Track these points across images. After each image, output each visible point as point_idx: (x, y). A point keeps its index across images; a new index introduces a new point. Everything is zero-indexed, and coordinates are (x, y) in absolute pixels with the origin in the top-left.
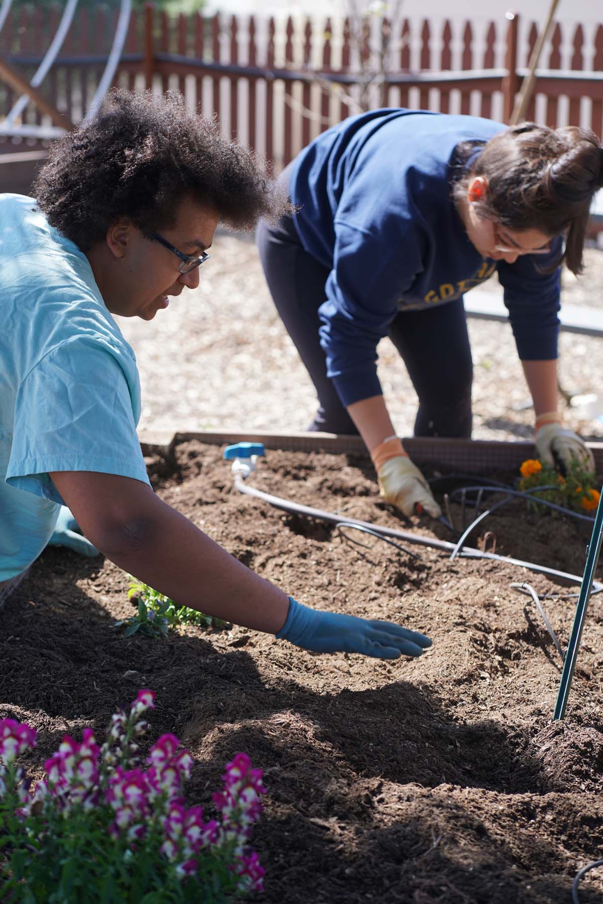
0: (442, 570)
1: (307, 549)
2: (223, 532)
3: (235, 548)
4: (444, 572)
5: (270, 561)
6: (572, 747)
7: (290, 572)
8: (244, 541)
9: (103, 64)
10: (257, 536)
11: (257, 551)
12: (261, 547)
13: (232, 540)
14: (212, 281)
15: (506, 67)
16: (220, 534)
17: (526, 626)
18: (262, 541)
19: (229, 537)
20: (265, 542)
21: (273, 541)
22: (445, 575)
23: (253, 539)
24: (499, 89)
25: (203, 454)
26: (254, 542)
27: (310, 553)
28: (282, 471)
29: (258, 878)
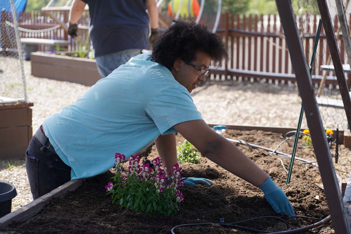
14: (241, 102)
28: (232, 135)
29: (182, 198)
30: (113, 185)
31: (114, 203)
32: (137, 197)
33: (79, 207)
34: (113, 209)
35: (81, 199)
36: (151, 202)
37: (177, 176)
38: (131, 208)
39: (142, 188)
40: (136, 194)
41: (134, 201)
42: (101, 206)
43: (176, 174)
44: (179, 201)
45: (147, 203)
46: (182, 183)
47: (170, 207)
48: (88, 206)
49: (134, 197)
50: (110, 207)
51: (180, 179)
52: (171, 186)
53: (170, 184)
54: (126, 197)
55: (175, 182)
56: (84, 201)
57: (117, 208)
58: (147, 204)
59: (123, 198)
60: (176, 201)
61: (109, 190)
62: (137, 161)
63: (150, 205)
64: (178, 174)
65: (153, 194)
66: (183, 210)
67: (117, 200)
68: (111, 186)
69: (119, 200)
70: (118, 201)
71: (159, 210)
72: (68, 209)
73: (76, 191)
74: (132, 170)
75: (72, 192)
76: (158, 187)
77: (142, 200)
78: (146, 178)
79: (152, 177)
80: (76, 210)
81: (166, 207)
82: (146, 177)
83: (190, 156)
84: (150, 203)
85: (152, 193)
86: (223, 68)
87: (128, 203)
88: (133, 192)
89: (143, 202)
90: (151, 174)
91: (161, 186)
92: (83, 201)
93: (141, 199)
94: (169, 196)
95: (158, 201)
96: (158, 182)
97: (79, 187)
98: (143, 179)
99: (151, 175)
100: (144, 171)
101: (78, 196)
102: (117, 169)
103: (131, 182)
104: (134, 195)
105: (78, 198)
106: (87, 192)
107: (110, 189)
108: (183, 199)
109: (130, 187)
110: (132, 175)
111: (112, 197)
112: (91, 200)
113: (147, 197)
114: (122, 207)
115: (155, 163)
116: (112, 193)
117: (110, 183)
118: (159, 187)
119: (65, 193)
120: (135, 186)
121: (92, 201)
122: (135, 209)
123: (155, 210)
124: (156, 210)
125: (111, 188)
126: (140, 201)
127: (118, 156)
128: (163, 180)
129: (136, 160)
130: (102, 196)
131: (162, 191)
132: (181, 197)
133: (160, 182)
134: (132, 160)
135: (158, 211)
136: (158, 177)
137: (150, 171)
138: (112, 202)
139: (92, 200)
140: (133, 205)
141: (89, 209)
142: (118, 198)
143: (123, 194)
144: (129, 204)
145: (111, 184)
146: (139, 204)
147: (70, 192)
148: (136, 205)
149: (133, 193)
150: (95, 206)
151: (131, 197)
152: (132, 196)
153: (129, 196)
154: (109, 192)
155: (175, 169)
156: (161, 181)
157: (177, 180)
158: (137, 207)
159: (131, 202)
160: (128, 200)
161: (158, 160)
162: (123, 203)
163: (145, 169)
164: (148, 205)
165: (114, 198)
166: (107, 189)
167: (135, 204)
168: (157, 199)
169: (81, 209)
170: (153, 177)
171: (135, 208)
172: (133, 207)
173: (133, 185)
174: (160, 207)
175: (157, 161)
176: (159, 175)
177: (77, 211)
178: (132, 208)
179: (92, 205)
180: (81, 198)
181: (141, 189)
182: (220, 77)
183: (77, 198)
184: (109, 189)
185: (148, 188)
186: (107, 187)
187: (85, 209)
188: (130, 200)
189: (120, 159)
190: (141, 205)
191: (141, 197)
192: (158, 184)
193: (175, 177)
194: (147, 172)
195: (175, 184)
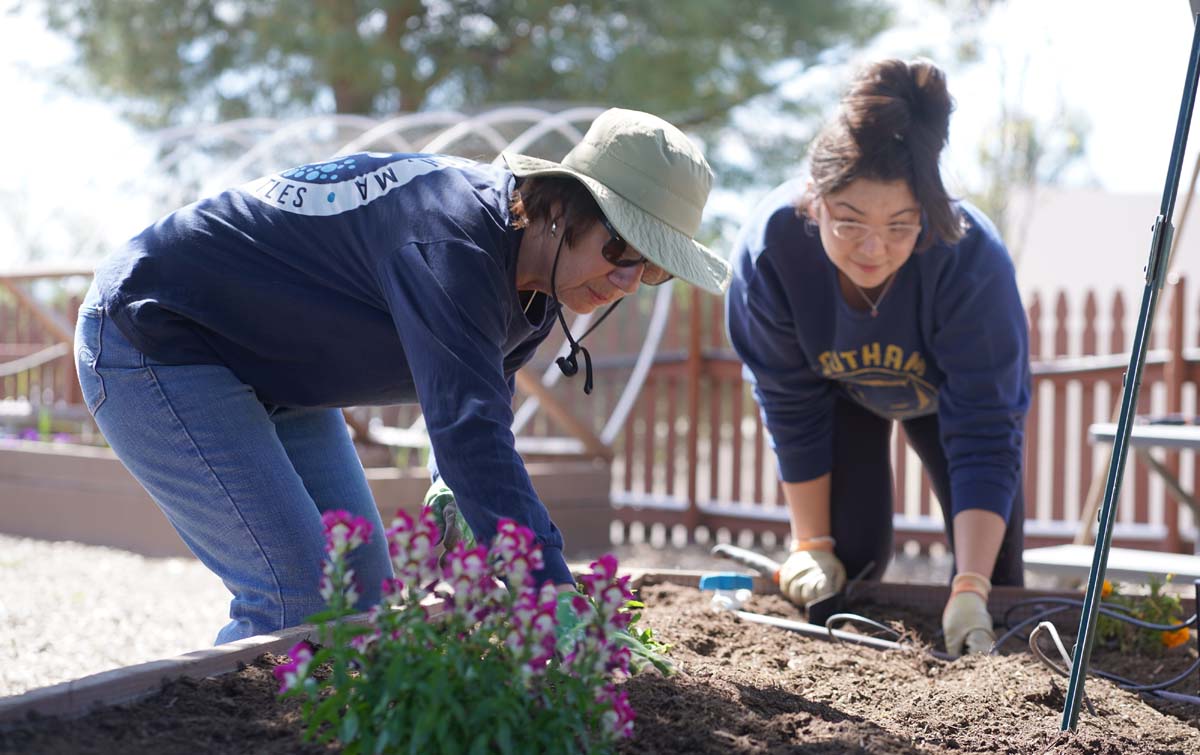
0: (958, 667)
1: (785, 640)
2: (679, 620)
3: (693, 635)
4: (960, 669)
5: (736, 652)
6: (1073, 747)
7: (759, 658)
8: (706, 631)
9: (631, 367)
10: (724, 627)
11: (722, 642)
12: (727, 639)
13: (690, 628)
15: (1170, 347)
16: (675, 621)
17: (1050, 689)
18: (729, 634)
19: (687, 626)
20: (732, 634)
21: (743, 633)
22: (961, 672)
23: (717, 630)
24: (1161, 378)
25: (675, 594)
26: (719, 633)
27: (789, 644)
29: (626, 721)
30: (309, 659)
32: (422, 699)
37: (609, 610)
40: (421, 686)
41: (408, 723)
43: (608, 600)
44: (613, 732)
45: (470, 727)
49: (409, 704)
54: (368, 705)
55: (601, 637)
58: (468, 734)
59: (359, 712)
60: (600, 728)
61: (294, 681)
62: (428, 536)
64: (612, 602)
76: (523, 652)
77: (449, 714)
78: (470, 609)
84: (482, 730)
86: (680, 500)
88: (407, 679)
89: (449, 722)
93: (444, 708)
96: (524, 631)
100: (464, 578)
104: (412, 693)
108: (631, 724)
115: (511, 548)
118: (527, 653)
126: (438, 718)
129: (423, 533)
132: (623, 713)
133: (535, 631)
134: (400, 530)
140: (403, 742)
144: (384, 736)
145: (303, 653)
146: (434, 736)
148: (417, 740)
149: (405, 686)
151: (394, 705)
152: (397, 699)
153: (384, 701)
154: (290, 690)
155: (599, 578)
156: (539, 627)
157: (609, 629)
158: (423, 744)
159: (395, 728)
160: (377, 720)
162: (357, 735)
163: (465, 567)
164: (473, 739)
166: (282, 681)
170: (500, 613)
172: (406, 753)
174: (530, 753)
175: (518, 542)
182: (669, 534)
184: (291, 680)
185: (471, 667)
188: (389, 717)
190: (441, 735)
191: (443, 702)
192: (525, 641)
193: (602, 616)
194: (476, 583)
195: (600, 645)
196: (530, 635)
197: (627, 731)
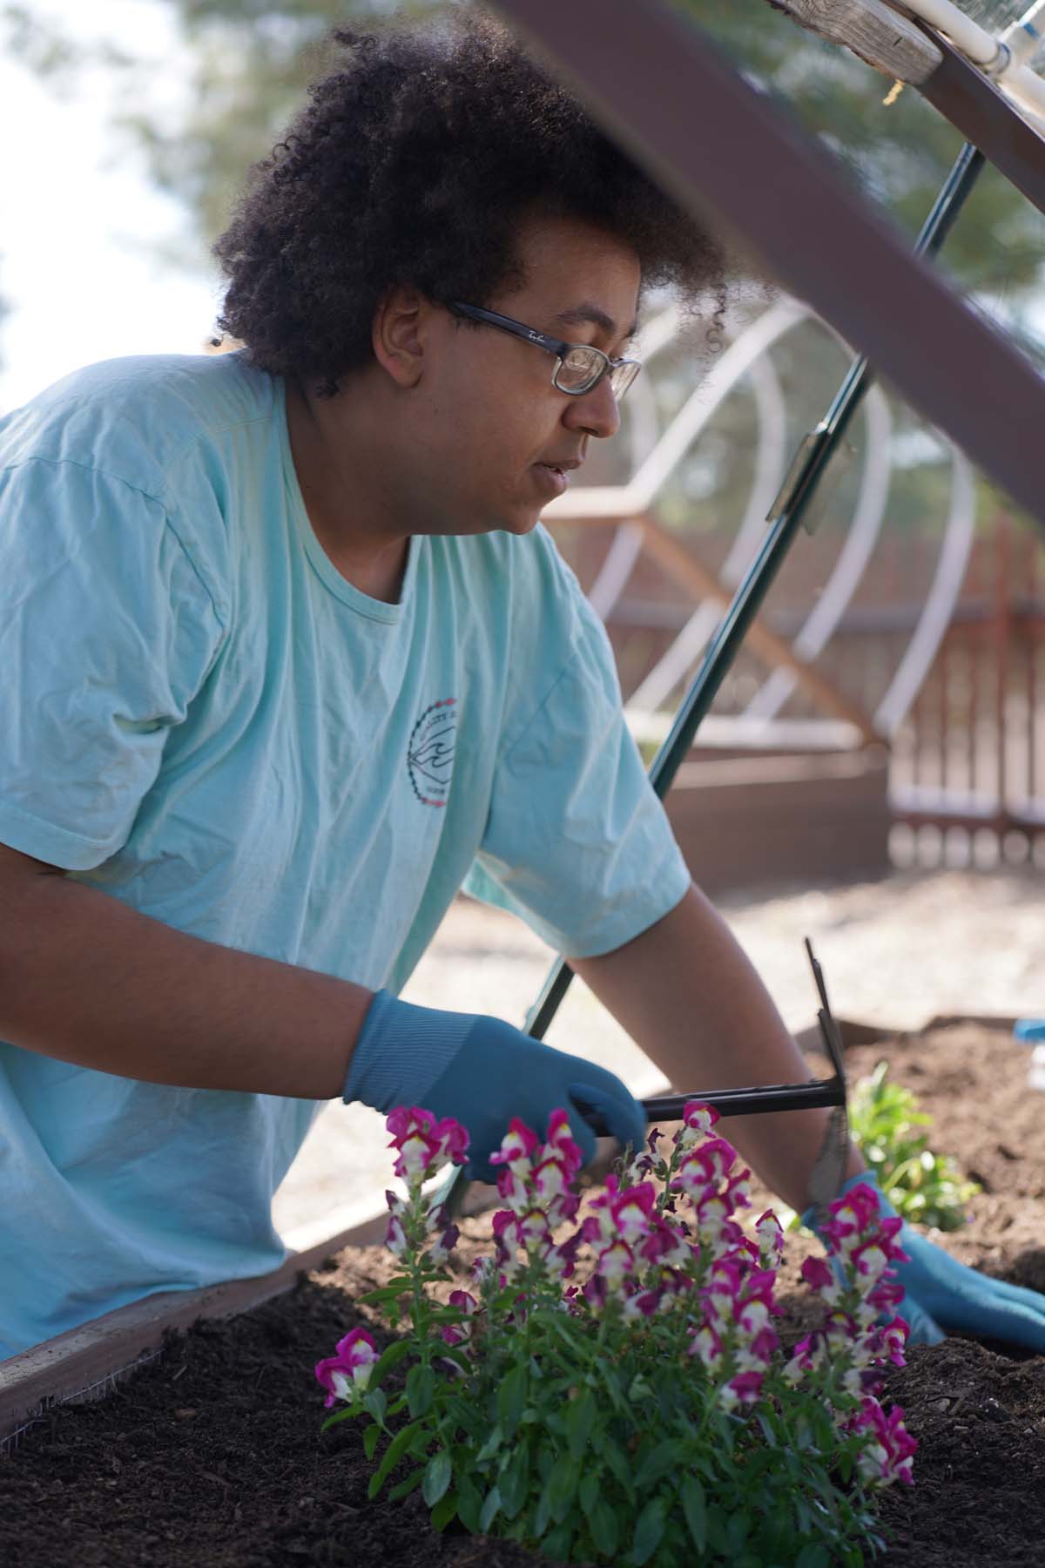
29: (902, 1458)
30: (372, 1356)
31: (382, 1495)
32: (553, 1442)
33: (119, 1524)
34: (374, 1540)
35: (143, 1463)
36: (665, 1489)
37: (866, 1283)
38: (509, 1535)
39: (597, 1372)
40: (551, 1420)
41: (534, 1475)
42: (283, 1513)
43: (863, 1268)
44: (878, 1478)
45: (637, 1489)
46: (894, 1342)
47: (813, 1526)
48: (185, 1516)
49: (534, 1448)
50: (349, 1519)
51: (889, 1303)
52: (817, 1359)
53: (813, 1347)
54: (470, 1444)
55: (853, 1330)
56: (160, 1476)
57: (404, 1532)
58: (633, 1500)
59: (455, 1454)
60: (855, 1474)
61: (348, 1390)
62: (560, 1165)
63: (656, 1511)
64: (871, 1269)
65: (683, 1423)
66: (905, 1545)
67: (410, 1467)
68: (356, 1361)
69: (422, 1465)
70: (414, 1475)
71: (726, 1552)
72: (25, 1535)
73: (112, 1401)
74: (522, 1235)
75: (78, 1410)
76: (722, 1365)
77: (600, 1467)
78: (630, 1294)
79: (677, 1288)
80: (89, 1544)
81: (781, 1523)
82: (631, 1285)
83: (904, 1184)
84: (655, 1493)
85: (676, 1416)
87: (488, 1490)
88: (530, 1406)
89: (602, 1481)
90: (669, 1269)
91: (747, 1362)
92: (154, 1475)
93: (590, 1457)
94: (804, 1441)
95: (724, 1477)
96: (720, 1326)
97: (136, 1377)
98: (602, 1302)
99: (667, 1276)
100: (618, 1242)
101: (123, 1435)
102: (403, 1227)
103: (511, 1332)
104: (539, 1430)
105: (118, 1455)
106: (191, 1412)
107: (351, 1384)
108: (909, 1462)
109: (507, 1364)
110: (522, 1275)
111: (369, 1447)
112: (213, 1470)
113: (631, 1444)
114: (440, 1521)
116: (367, 1418)
117: (353, 1341)
118: (729, 1367)
119: (24, 1416)
120: (538, 1358)
121: (226, 1477)
122: (544, 1536)
123: (701, 1548)
124: (708, 1546)
125: (362, 1374)
126: (583, 1475)
127: (413, 1127)
128: (757, 1313)
129: (552, 1160)
130: (299, 1439)
131: (751, 1398)
132: (895, 1445)
133: (740, 1329)
135: (721, 1559)
136: (724, 1289)
137: (658, 1244)
138: (366, 1487)
139: (223, 1465)
140: (525, 1508)
141: (188, 1540)
142: (414, 1449)
143: (447, 1420)
144: (495, 1501)
145: (362, 1348)
146: (576, 1505)
147: (67, 1406)
148: (550, 1508)
149: (528, 1417)
150: (238, 1513)
151: (511, 1447)
152: (516, 1439)
153: (495, 1439)
154: (341, 1404)
155: (848, 1229)
156: (747, 1324)
157: (867, 1314)
158: (558, 1519)
159: (513, 1486)
160: (484, 1469)
161: (718, 1161)
162: (452, 1491)
163: (620, 1225)
164: (641, 1507)
165: (380, 1452)
166: (329, 1388)
167: (546, 1499)
168: (714, 1462)
169: (123, 1540)
170: (683, 1291)
171: (540, 1529)
172: (531, 1528)
173: (527, 1352)
174: (739, 1525)
175: (710, 1169)
176: (728, 1271)
177: (92, 1550)
178: (517, 1534)
179: (216, 1507)
180: (141, 1456)
181: (590, 1379)
183: (107, 1456)
184: (342, 1387)
185: (639, 1377)
186: (327, 1370)
187: (164, 1539)
188: (503, 1467)
189: (425, 1148)
190: (587, 1507)
191: (590, 1447)
192: (723, 1346)
193: (853, 1294)
194: (637, 1250)
195: (850, 1343)
196: (733, 1335)
197: (903, 1472)
